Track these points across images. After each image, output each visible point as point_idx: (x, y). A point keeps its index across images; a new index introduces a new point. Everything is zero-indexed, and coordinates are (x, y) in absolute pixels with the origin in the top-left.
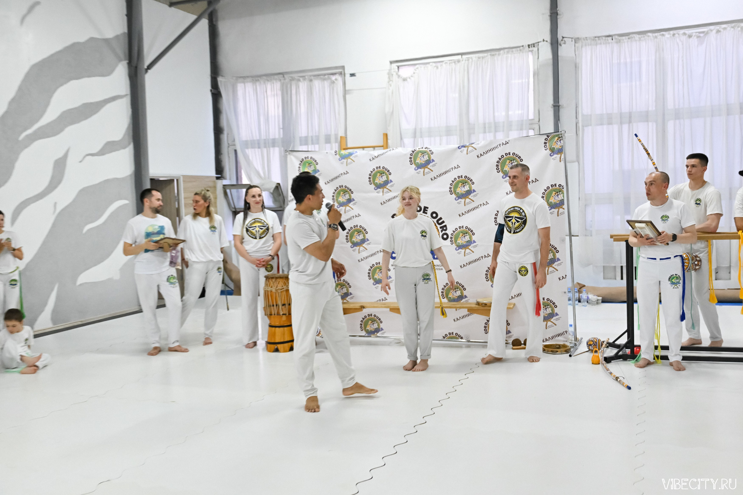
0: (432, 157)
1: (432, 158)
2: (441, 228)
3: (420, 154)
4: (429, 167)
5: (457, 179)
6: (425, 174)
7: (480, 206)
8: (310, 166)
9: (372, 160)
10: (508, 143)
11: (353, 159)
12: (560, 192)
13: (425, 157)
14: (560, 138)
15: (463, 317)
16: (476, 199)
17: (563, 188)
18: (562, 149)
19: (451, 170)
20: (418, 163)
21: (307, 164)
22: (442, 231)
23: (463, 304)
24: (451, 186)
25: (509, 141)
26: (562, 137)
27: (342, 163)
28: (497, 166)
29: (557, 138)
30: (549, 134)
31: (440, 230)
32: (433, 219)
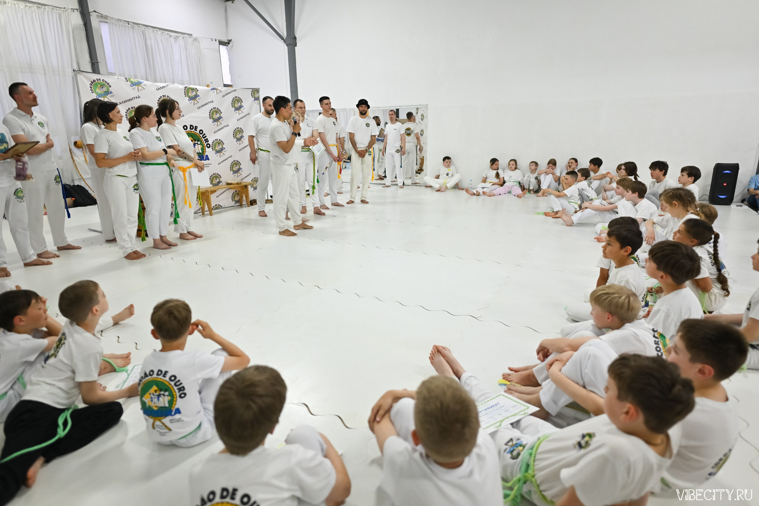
0: (198, 93)
2: (205, 140)
3: (190, 90)
4: (196, 99)
5: (213, 109)
6: (194, 104)
7: (224, 127)
8: (102, 87)
9: (158, 89)
10: (236, 91)
11: (143, 86)
13: (193, 92)
14: (257, 92)
15: (221, 194)
16: (223, 122)
18: (258, 98)
19: (208, 103)
21: (99, 85)
22: (206, 142)
23: (220, 186)
24: (210, 114)
25: (236, 89)
26: (258, 91)
27: (133, 89)
28: (232, 103)
29: (256, 92)
30: (253, 89)
31: (204, 142)
32: (200, 135)
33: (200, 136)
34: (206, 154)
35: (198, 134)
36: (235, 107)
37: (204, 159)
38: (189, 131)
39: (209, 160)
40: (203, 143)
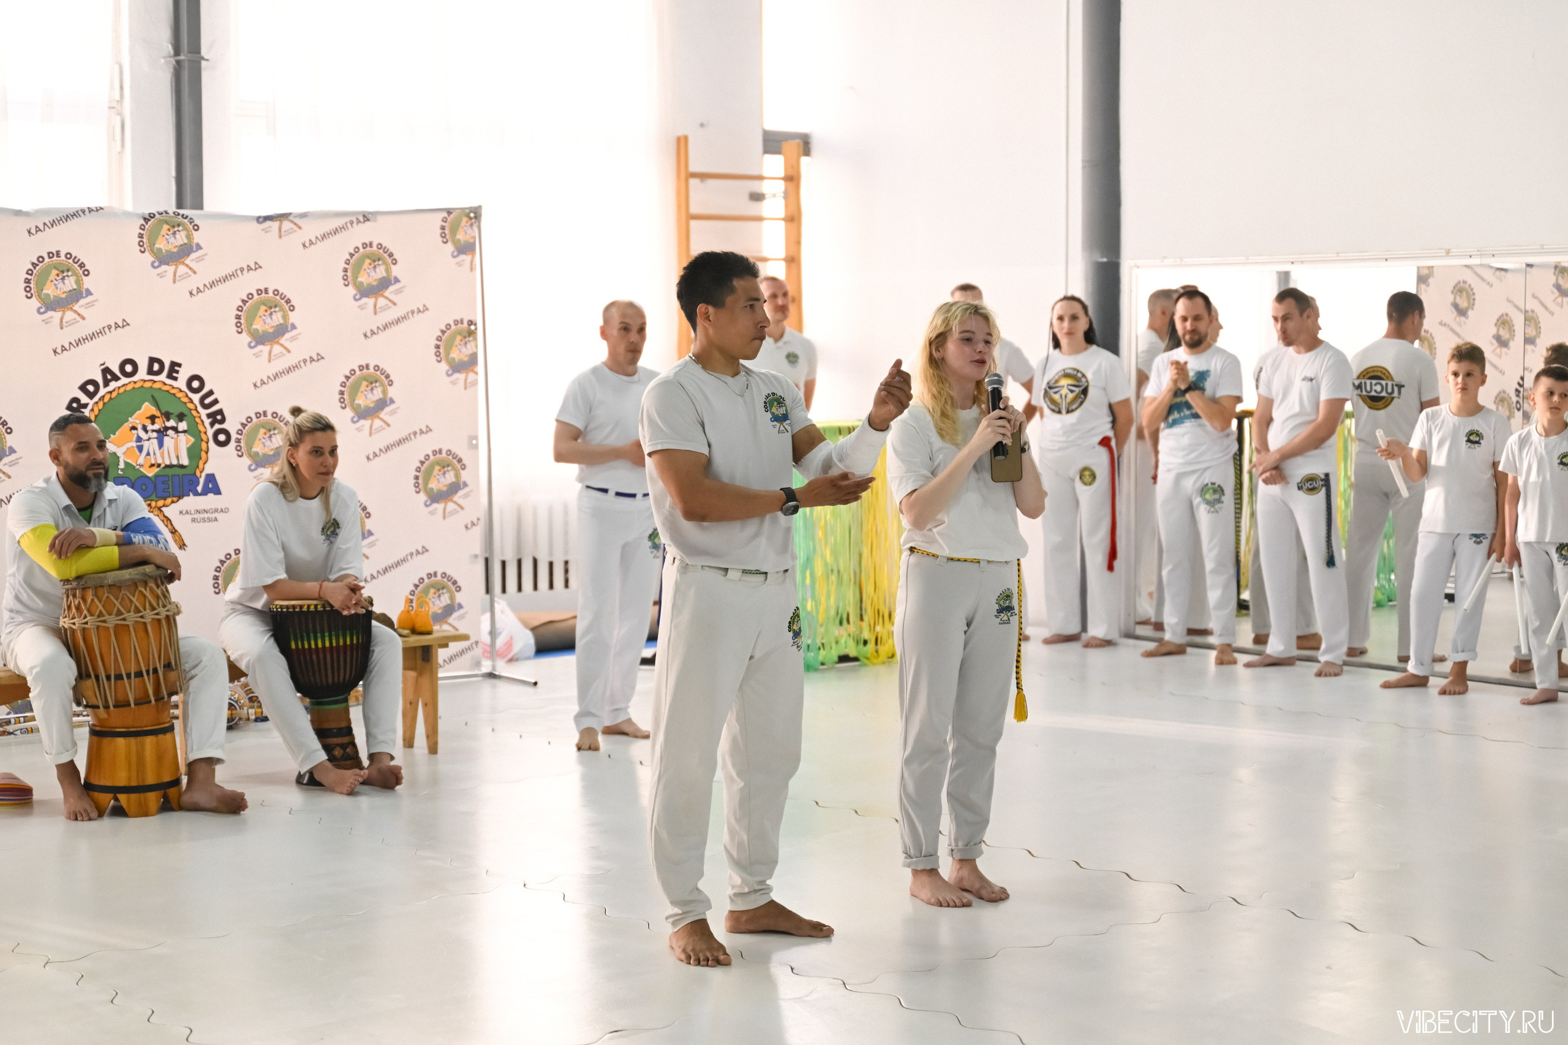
0: (197, 237)
1: (195, 241)
2: (209, 416)
3: (166, 227)
4: (187, 261)
5: (257, 297)
6: (177, 278)
7: (302, 364)
9: (33, 231)
10: (368, 220)
12: (469, 336)
13: (178, 236)
14: (471, 218)
16: (297, 346)
17: (476, 329)
18: (474, 244)
19: (239, 272)
20: (160, 250)
22: (212, 425)
24: (239, 313)
26: (476, 217)
28: (345, 270)
29: (465, 219)
30: (452, 211)
31: (207, 422)
32: (191, 395)
33: (191, 401)
34: (209, 469)
35: (181, 391)
36: (362, 283)
37: (199, 489)
38: (145, 381)
39: (217, 491)
40: (201, 428)
